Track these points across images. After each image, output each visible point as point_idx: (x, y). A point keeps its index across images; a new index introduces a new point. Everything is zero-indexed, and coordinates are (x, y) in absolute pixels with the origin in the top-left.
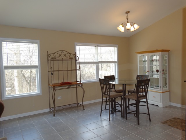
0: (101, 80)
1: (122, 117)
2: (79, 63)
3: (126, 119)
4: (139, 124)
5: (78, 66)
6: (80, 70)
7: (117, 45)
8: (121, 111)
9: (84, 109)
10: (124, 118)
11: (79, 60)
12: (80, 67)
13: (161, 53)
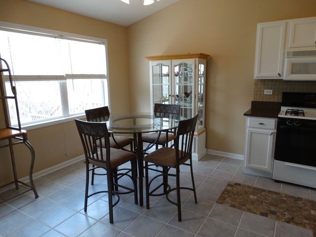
0: (83, 126)
1: (136, 203)
2: (11, 78)
3: (148, 207)
4: (180, 220)
5: (7, 86)
6: (15, 98)
7: (106, 41)
8: (135, 191)
9: (37, 197)
10: (142, 205)
11: (8, 70)
12: (14, 89)
13: (197, 59)
